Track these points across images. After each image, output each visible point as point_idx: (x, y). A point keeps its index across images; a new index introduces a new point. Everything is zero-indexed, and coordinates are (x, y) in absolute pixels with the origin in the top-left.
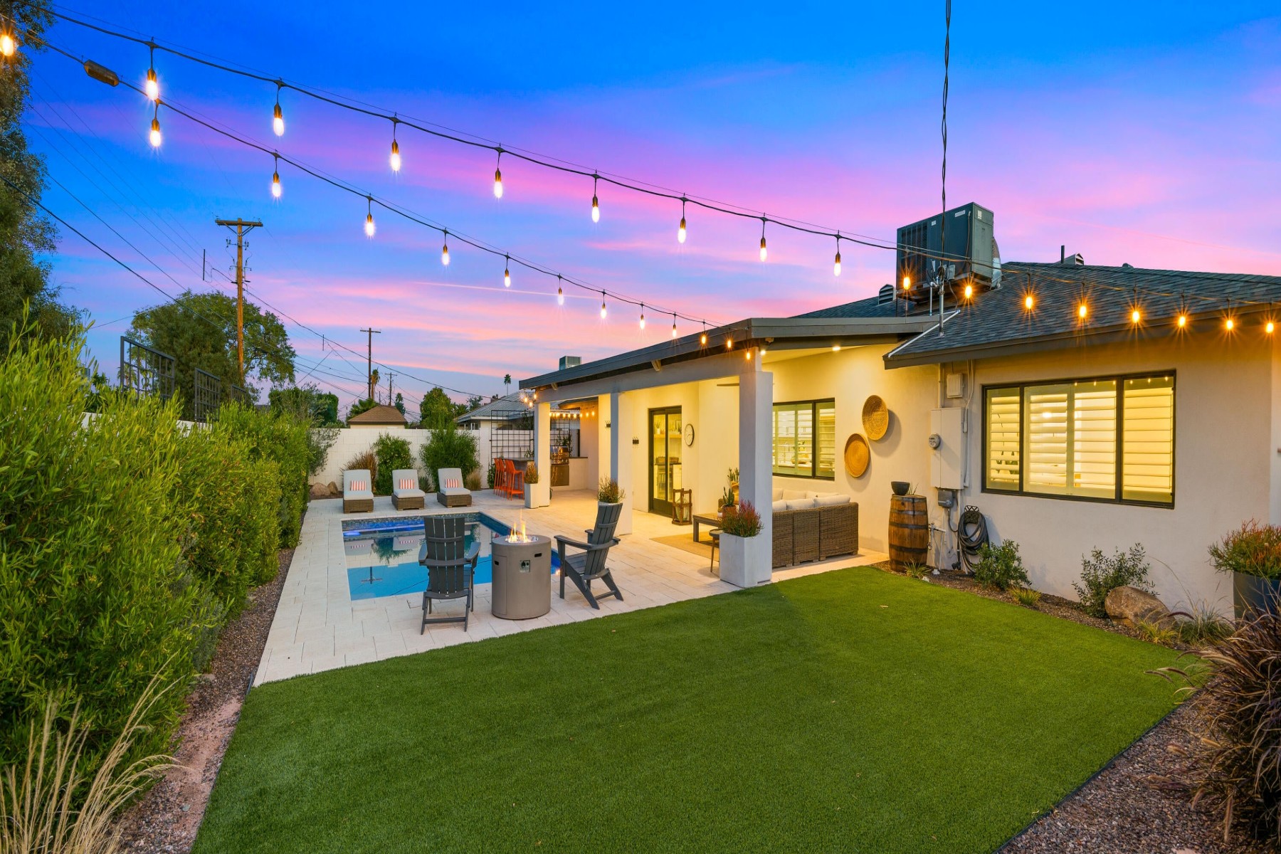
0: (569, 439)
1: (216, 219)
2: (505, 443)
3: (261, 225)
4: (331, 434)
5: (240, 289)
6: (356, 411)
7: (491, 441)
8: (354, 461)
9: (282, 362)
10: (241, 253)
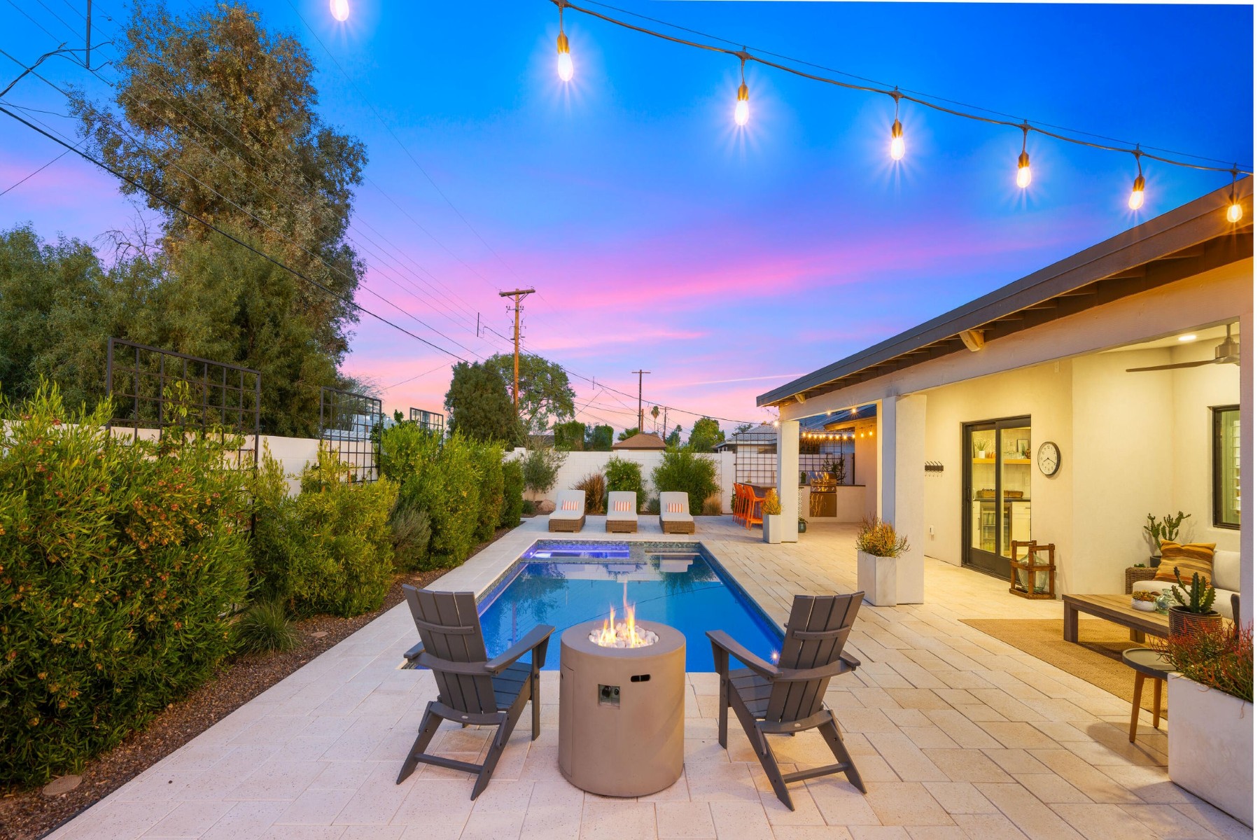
0: (841, 464)
1: (499, 292)
2: (754, 468)
3: (534, 291)
4: (561, 456)
5: (517, 345)
6: (622, 438)
7: (736, 464)
8: (583, 481)
9: (564, 402)
10: (518, 316)
